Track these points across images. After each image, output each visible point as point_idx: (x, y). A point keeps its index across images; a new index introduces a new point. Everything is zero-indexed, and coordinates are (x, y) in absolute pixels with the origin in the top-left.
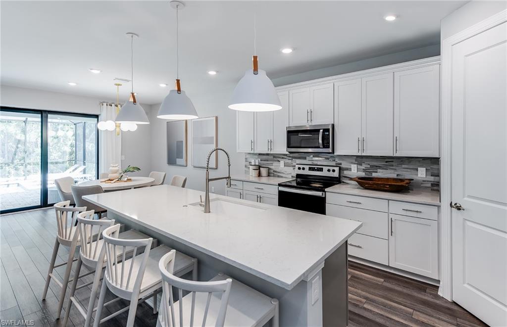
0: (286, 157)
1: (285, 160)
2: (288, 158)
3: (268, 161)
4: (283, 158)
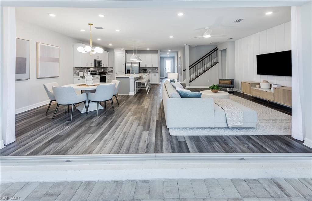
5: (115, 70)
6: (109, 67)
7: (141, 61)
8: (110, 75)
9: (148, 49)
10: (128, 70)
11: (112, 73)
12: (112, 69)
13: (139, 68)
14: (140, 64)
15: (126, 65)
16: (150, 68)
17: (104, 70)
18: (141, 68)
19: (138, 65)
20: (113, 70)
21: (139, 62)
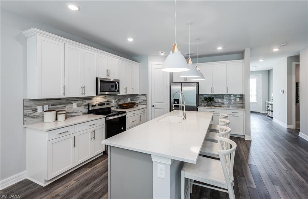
0: (78, 99)
1: (77, 101)
2: (80, 100)
3: (60, 105)
4: (75, 100)
5: (151, 101)
6: (141, 93)
7: (203, 78)
8: (141, 111)
9: (220, 48)
10: (175, 100)
11: (145, 106)
12: (145, 98)
13: (198, 95)
14: (198, 85)
15: (172, 87)
16: (222, 97)
17: (131, 100)
18: (202, 95)
19: (194, 88)
20: (146, 100)
21: (198, 83)
